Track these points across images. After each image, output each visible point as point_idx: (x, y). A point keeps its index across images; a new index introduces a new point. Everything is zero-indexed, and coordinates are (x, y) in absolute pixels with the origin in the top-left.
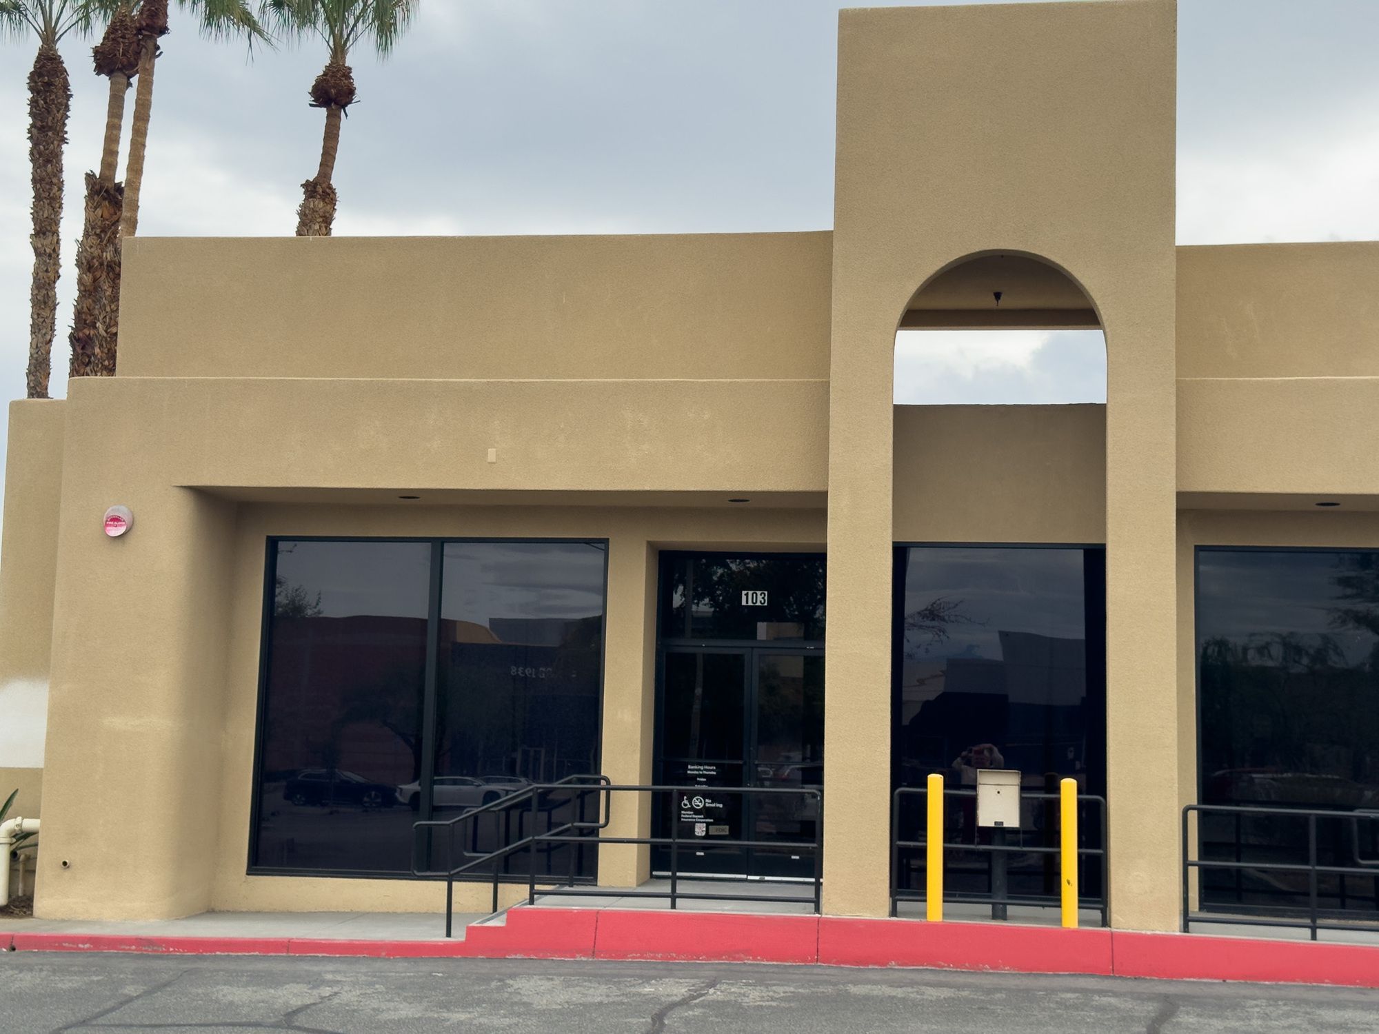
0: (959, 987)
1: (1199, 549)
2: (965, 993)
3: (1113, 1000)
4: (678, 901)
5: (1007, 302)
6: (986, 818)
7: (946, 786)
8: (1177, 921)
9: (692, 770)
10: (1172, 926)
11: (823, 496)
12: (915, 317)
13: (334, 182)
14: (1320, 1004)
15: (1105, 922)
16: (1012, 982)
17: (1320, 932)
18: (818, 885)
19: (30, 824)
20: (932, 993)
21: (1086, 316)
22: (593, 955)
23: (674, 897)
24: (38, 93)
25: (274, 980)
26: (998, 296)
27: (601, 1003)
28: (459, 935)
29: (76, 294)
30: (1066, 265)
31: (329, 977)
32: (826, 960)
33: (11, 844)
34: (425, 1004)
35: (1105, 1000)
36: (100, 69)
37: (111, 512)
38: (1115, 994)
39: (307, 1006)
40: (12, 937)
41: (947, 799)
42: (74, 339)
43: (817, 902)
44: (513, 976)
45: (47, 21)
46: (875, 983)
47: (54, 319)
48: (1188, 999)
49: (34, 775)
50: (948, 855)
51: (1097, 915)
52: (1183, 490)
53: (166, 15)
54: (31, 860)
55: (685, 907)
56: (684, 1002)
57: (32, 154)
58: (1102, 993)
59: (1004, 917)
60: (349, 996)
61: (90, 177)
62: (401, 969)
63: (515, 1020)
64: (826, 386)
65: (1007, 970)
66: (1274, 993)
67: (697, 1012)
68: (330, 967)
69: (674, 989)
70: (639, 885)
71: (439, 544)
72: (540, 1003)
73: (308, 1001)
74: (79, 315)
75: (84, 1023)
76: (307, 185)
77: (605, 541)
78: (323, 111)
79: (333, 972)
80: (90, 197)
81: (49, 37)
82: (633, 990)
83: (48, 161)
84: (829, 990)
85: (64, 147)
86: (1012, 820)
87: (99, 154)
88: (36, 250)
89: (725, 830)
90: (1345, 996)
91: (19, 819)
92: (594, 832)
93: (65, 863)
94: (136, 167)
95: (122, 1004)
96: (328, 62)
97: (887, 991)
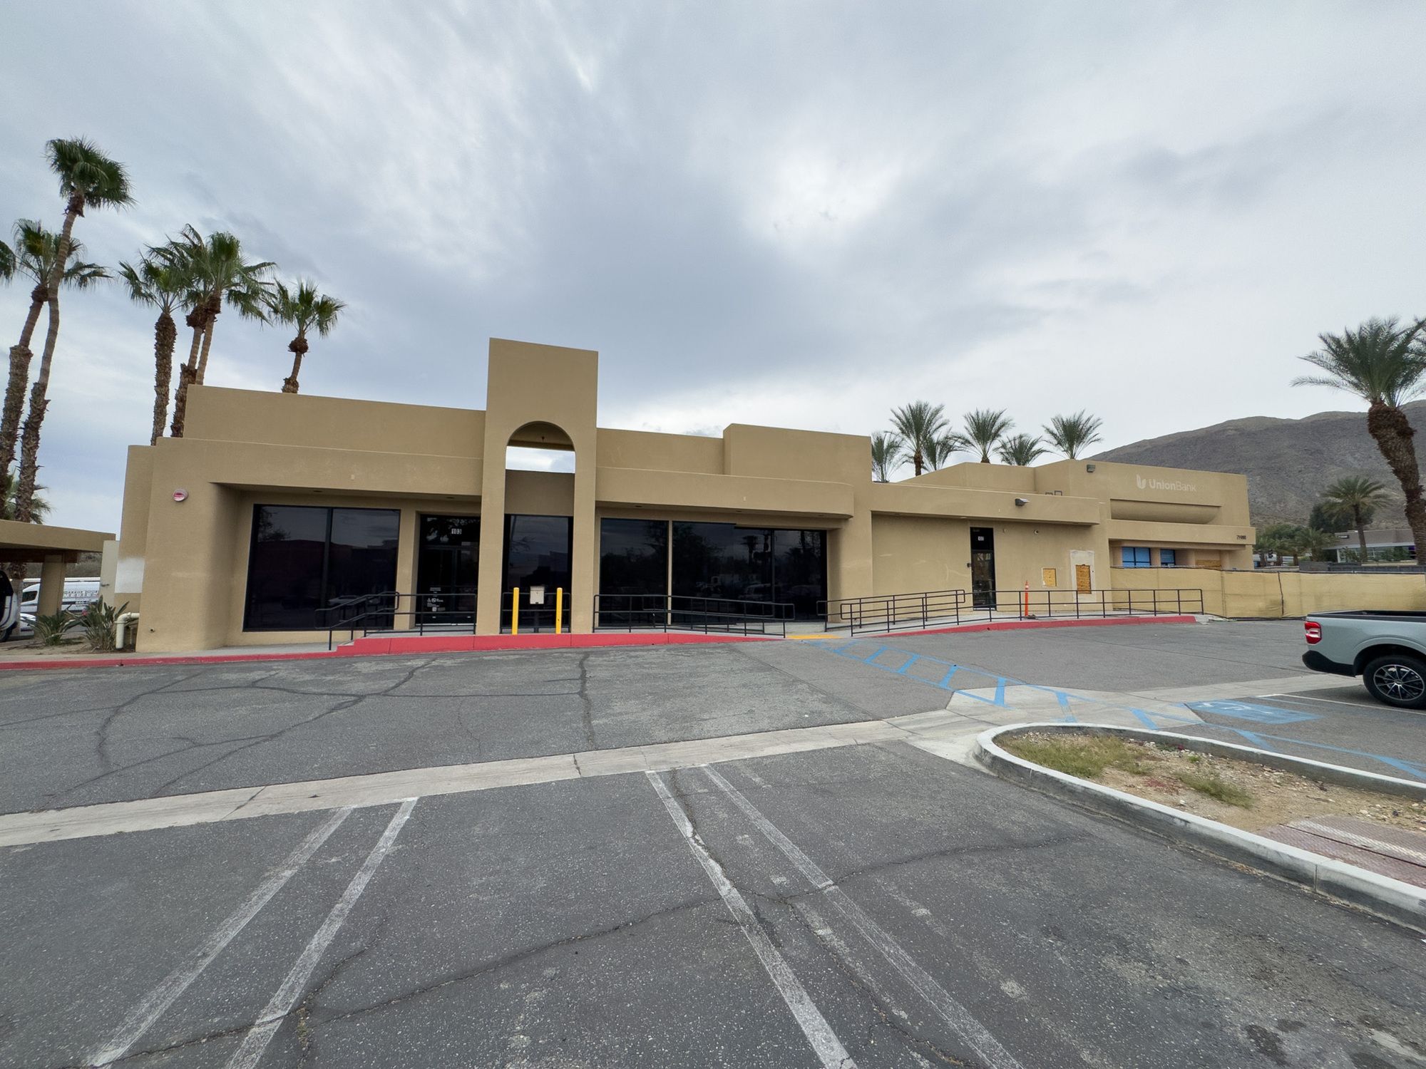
0: (522, 655)
1: (602, 519)
2: (523, 656)
3: (570, 655)
4: (423, 633)
5: (546, 441)
6: (532, 602)
7: (520, 591)
8: (591, 630)
9: (432, 589)
10: (590, 632)
11: (480, 497)
12: (513, 442)
13: (298, 379)
14: (631, 651)
15: (569, 631)
16: (539, 652)
17: (632, 630)
18: (475, 626)
19: (134, 615)
20: (512, 657)
21: (569, 447)
22: (389, 653)
23: (421, 632)
24: (160, 331)
25: (250, 670)
26: (543, 438)
27: (390, 670)
28: (334, 649)
29: (175, 410)
30: (563, 428)
31: (275, 667)
32: (478, 649)
33: (125, 624)
34: (316, 674)
35: (568, 655)
36: (189, 324)
37: (177, 491)
38: (571, 653)
39: (263, 679)
40: (121, 660)
41: (520, 596)
42: (172, 427)
43: (474, 631)
44: (355, 663)
45: (165, 303)
46: (492, 655)
47: (165, 420)
48: (592, 652)
49: (137, 596)
50: (520, 614)
51: (567, 629)
52: (598, 500)
53: (220, 306)
54: (135, 630)
55: (425, 635)
56: (423, 667)
57: (156, 354)
58: (566, 653)
59: (538, 632)
60: (282, 674)
61: (183, 366)
62: (309, 663)
63: (353, 678)
64: (482, 461)
65: (538, 648)
66: (618, 649)
67: (427, 669)
68: (277, 664)
69: (420, 662)
70: (410, 628)
71: (331, 510)
72: (365, 671)
73: (263, 677)
74: (175, 418)
75: (153, 692)
76: (286, 380)
77: (400, 510)
78: (294, 354)
79: (277, 666)
80: (182, 374)
81: (166, 310)
82: (402, 664)
83: (164, 358)
84: (477, 659)
85: (172, 354)
86: (541, 602)
87: (188, 357)
88: (156, 391)
89: (444, 609)
90: (637, 648)
91: (129, 614)
92: (393, 611)
93: (152, 630)
94: (203, 362)
95: (173, 684)
96: (297, 336)
97: (497, 657)
